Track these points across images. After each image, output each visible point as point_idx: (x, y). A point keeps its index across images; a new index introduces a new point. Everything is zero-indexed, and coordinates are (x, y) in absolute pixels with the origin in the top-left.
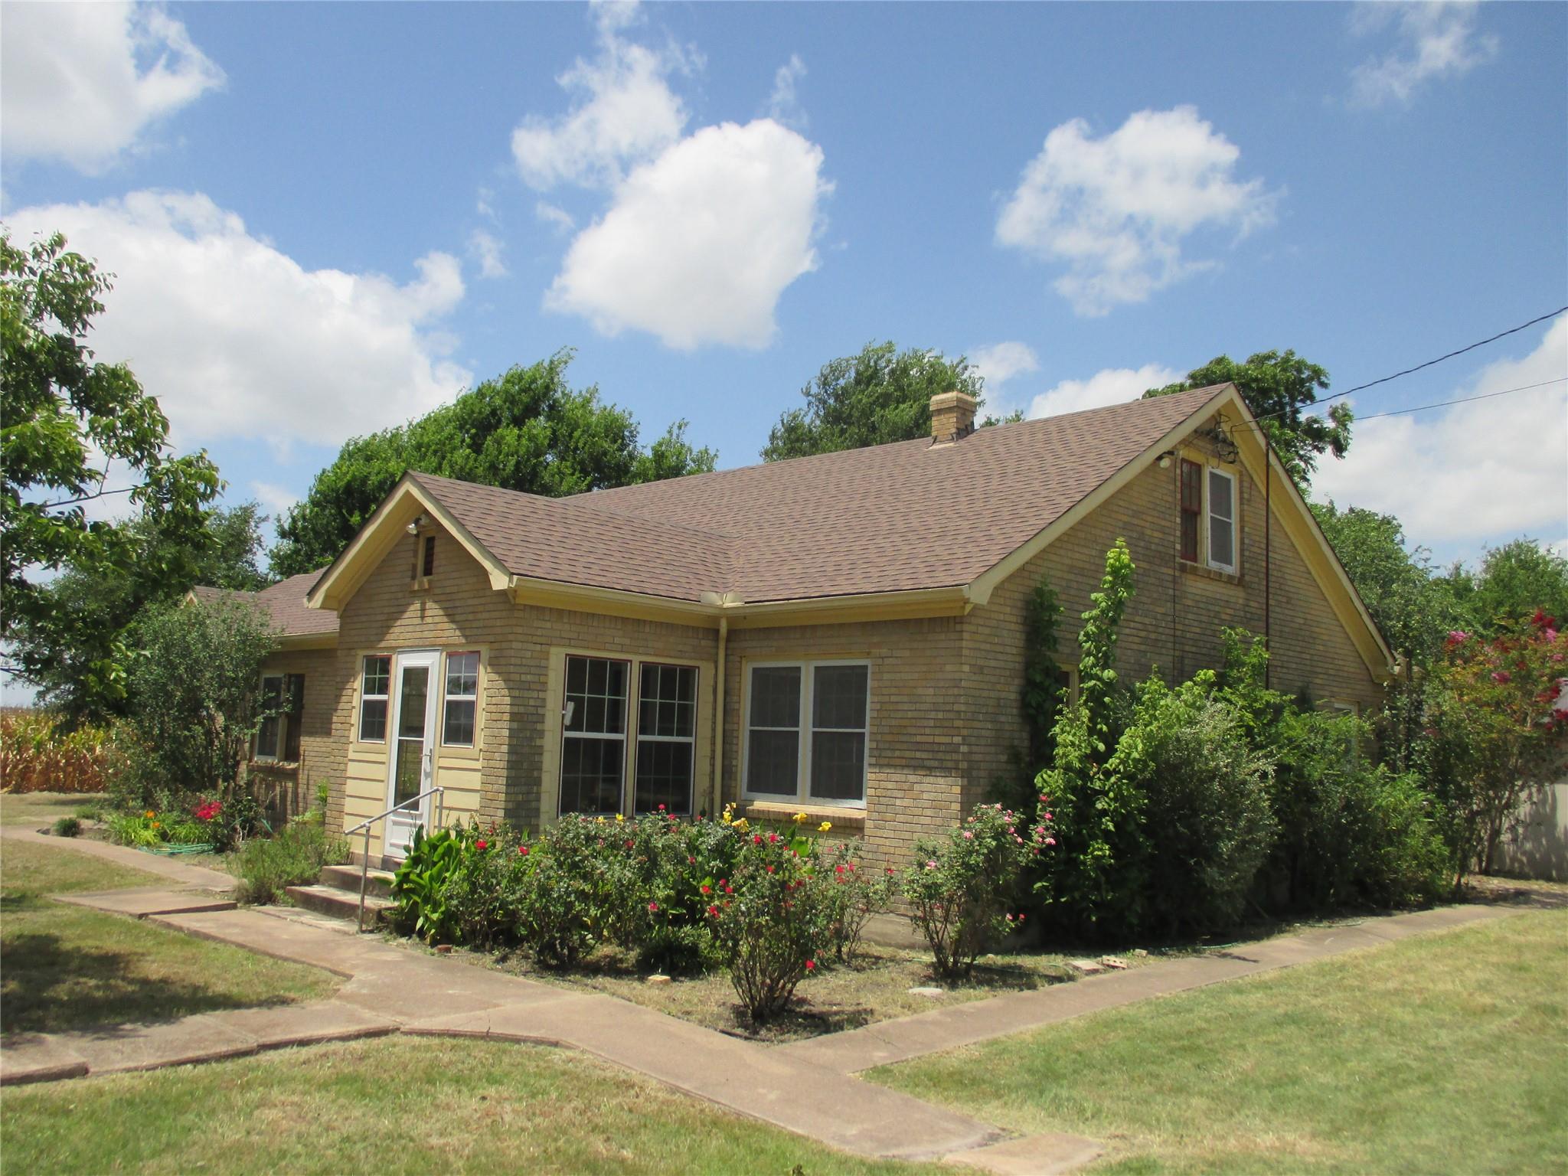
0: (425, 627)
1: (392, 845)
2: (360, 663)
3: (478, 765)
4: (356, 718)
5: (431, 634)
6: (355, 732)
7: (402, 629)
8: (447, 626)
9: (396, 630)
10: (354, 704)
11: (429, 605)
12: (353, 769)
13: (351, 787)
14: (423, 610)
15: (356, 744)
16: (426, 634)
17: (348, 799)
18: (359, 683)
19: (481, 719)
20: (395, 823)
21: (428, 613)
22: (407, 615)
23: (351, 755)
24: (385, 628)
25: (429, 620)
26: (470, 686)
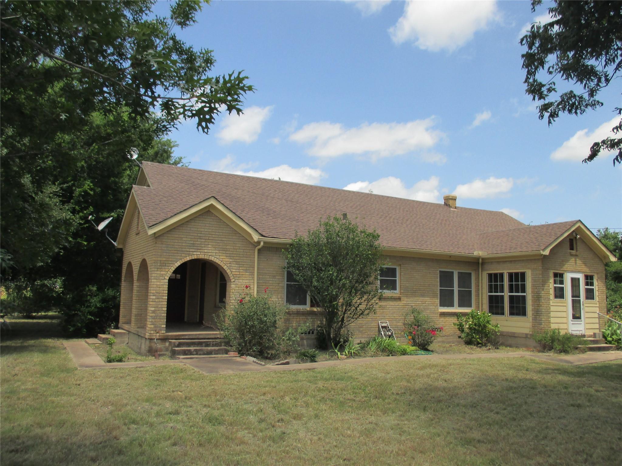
0: (576, 266)
1: (572, 330)
2: (551, 275)
3: (598, 305)
4: (552, 292)
5: (579, 268)
6: (552, 297)
7: (569, 265)
8: (584, 267)
9: (566, 265)
10: (551, 287)
11: (577, 260)
12: (552, 309)
13: (552, 314)
14: (576, 261)
15: (553, 301)
16: (577, 268)
17: (551, 318)
18: (552, 280)
19: (596, 293)
20: (573, 324)
21: (577, 262)
22: (570, 261)
23: (551, 304)
24: (562, 264)
25: (577, 264)
26: (592, 284)
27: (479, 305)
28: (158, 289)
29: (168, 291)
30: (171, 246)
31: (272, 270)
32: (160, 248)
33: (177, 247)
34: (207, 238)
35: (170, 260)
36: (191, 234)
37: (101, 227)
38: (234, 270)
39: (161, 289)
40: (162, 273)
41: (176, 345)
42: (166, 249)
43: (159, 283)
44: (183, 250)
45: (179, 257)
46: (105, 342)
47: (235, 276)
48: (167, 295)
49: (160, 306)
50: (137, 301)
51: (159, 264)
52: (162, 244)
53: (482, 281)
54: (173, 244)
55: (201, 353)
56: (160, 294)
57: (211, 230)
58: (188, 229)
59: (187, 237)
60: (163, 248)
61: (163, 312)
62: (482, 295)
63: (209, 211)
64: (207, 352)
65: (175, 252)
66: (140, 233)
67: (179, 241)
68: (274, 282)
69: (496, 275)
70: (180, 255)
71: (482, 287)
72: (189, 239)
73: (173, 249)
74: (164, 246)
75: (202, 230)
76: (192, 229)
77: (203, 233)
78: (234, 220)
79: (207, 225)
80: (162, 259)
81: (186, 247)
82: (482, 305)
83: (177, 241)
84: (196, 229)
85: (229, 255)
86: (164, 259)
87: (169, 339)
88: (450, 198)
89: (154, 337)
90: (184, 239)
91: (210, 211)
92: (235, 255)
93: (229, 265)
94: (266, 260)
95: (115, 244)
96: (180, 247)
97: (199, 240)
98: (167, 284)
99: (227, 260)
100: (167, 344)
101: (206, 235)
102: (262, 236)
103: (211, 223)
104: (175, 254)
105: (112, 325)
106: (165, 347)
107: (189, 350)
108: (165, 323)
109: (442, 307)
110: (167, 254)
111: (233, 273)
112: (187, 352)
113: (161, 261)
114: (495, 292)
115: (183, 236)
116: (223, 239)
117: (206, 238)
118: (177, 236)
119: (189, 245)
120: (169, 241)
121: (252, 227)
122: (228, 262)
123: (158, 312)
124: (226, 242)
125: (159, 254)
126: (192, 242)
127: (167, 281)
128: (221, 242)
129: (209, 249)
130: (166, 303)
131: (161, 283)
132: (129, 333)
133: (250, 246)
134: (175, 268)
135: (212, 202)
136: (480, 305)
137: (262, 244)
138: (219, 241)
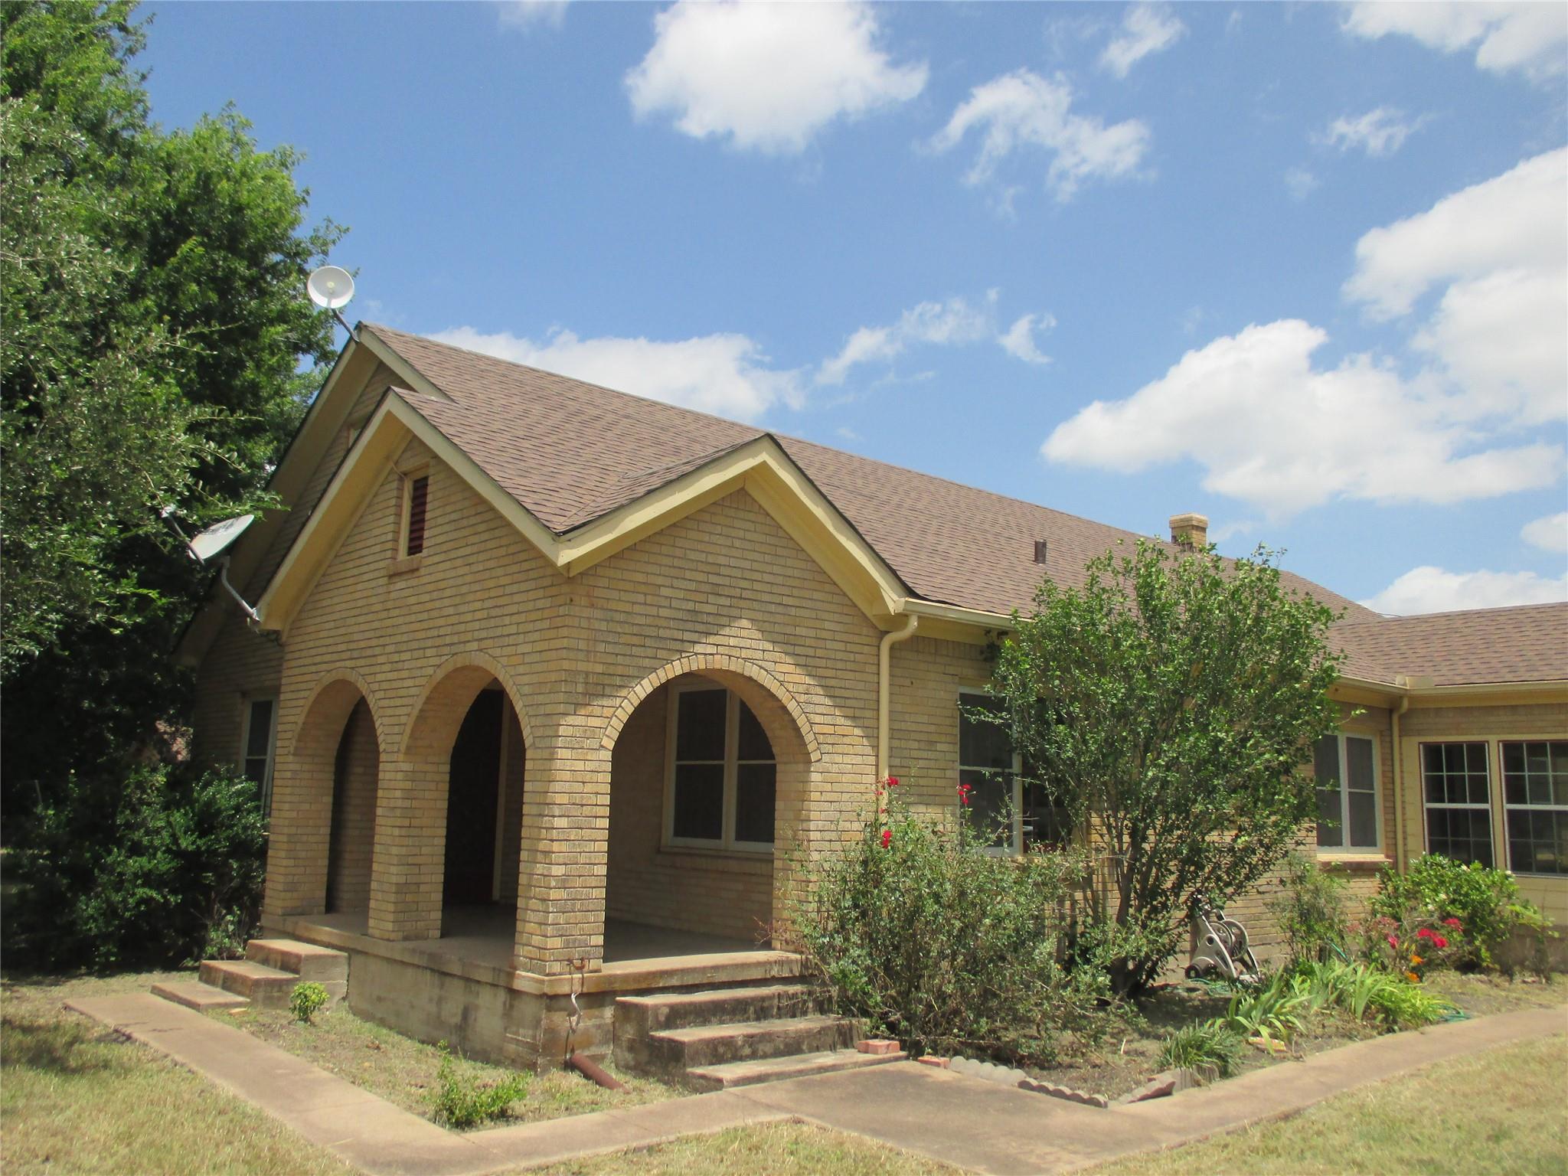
27: (1395, 838)
28: (578, 787)
29: (613, 795)
30: (622, 617)
31: (925, 719)
32: (584, 623)
33: (642, 620)
34: (737, 593)
35: (620, 670)
36: (688, 575)
37: (206, 546)
38: (818, 719)
39: (588, 788)
40: (594, 722)
41: (662, 1018)
42: (603, 626)
43: (580, 766)
44: (662, 633)
45: (647, 662)
46: (260, 995)
47: (821, 738)
48: (607, 811)
49: (582, 859)
50: (404, 832)
51: (580, 689)
52: (592, 606)
53: (1401, 765)
54: (628, 608)
55: (768, 1048)
56: (586, 810)
57: (747, 565)
58: (678, 552)
59: (676, 583)
60: (596, 625)
61: (593, 882)
62: (1404, 808)
63: (742, 492)
64: (786, 1045)
65: (635, 640)
66: (423, 571)
67: (649, 599)
68: (932, 764)
69: (1454, 749)
70: (650, 652)
71: (1402, 783)
72: (681, 595)
73: (627, 629)
74: (598, 614)
75: (722, 560)
76: (692, 555)
77: (723, 571)
78: (831, 529)
79: (737, 543)
80: (590, 667)
81: (672, 624)
82: (1405, 839)
83: (641, 598)
84: (702, 557)
85: (802, 661)
86: (599, 668)
87: (615, 993)
88: (1195, 523)
89: (566, 990)
90: (664, 592)
91: (747, 494)
92: (823, 663)
93: (802, 698)
94: (907, 682)
95: (253, 611)
96: (649, 621)
97: (712, 599)
98: (609, 767)
99: (797, 678)
100: (608, 1013)
101: (734, 582)
102: (911, 593)
103: (749, 536)
104: (635, 651)
105: (229, 918)
106: (599, 1027)
107: (728, 1042)
108: (602, 929)
109: (1326, 848)
110: (610, 649)
111: (816, 728)
112: (721, 1050)
113: (587, 674)
114: (1451, 801)
115: (659, 581)
116: (786, 600)
117: (732, 592)
118: (640, 577)
119: (680, 615)
120: (615, 595)
121: (883, 560)
122: (801, 689)
123: (578, 882)
124: (793, 611)
125: (582, 645)
126: (690, 606)
127: (608, 755)
128: (780, 609)
129: (744, 633)
130: (605, 846)
131: (590, 766)
132: (349, 958)
133: (865, 631)
134: (636, 703)
135: (765, 456)
136: (1400, 836)
137: (914, 623)
138: (773, 608)
